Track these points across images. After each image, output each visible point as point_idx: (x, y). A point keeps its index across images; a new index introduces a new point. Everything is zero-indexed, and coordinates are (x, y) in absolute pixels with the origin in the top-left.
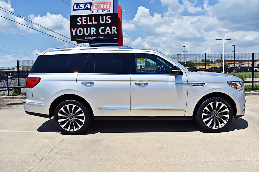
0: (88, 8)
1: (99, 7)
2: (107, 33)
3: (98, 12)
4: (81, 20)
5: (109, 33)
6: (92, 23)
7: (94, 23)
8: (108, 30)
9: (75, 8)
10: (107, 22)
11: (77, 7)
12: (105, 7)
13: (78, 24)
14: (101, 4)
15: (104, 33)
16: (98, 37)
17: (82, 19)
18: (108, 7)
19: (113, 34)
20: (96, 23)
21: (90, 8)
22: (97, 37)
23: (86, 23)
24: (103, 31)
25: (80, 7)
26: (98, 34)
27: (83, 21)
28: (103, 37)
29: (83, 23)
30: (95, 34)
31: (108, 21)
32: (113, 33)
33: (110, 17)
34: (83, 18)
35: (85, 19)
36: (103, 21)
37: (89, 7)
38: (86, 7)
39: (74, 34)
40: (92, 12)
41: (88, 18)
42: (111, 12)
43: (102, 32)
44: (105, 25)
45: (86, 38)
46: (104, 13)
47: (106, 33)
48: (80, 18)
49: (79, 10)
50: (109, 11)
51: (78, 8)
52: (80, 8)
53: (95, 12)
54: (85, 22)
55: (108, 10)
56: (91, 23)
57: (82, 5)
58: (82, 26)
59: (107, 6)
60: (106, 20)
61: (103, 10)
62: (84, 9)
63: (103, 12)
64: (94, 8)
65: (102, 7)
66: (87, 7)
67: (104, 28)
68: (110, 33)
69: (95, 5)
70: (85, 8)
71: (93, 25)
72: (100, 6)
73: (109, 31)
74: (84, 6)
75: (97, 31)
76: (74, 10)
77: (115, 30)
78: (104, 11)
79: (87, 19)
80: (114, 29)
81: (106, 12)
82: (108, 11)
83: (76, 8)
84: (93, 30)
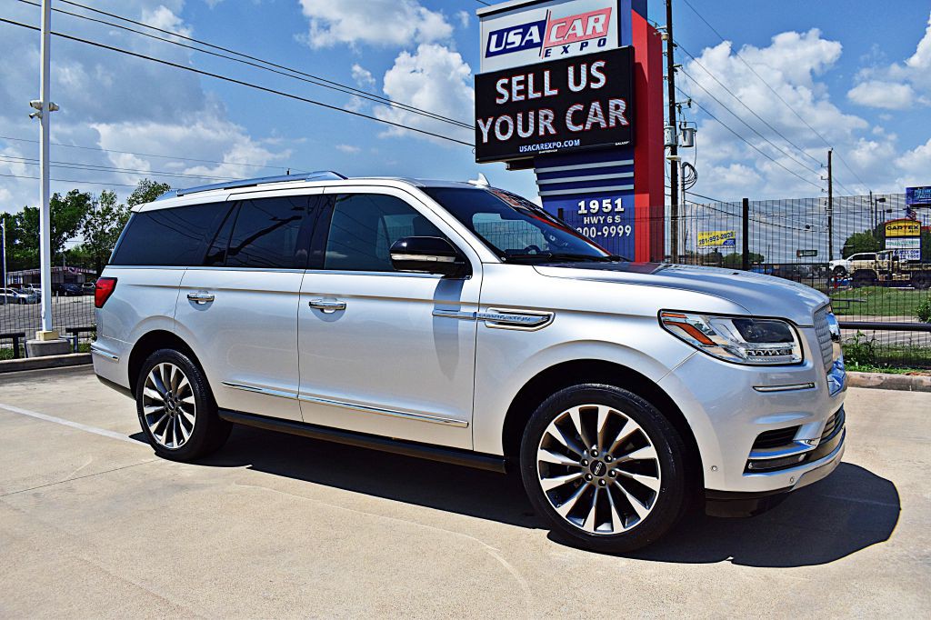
0: (532, 40)
1: (570, 32)
2: (593, 124)
3: (567, 52)
4: (508, 87)
5: (598, 124)
6: (543, 93)
7: (548, 92)
8: (596, 115)
9: (493, 49)
10: (593, 86)
11: (498, 44)
12: (589, 31)
13: (499, 101)
14: (575, 23)
15: (580, 127)
16: (563, 144)
17: (510, 82)
18: (599, 29)
19: (613, 128)
20: (555, 92)
21: (539, 41)
22: (559, 144)
23: (522, 98)
24: (580, 118)
25: (507, 44)
26: (563, 133)
27: (515, 88)
28: (577, 143)
29: (515, 98)
30: (552, 131)
31: (597, 81)
33: (602, 64)
34: (515, 79)
35: (519, 83)
36: (577, 83)
37: (536, 39)
38: (527, 38)
39: (485, 140)
40: (546, 56)
41: (531, 77)
42: (612, 44)
43: (575, 124)
44: (587, 96)
45: (523, 149)
46: (586, 51)
47: (588, 127)
48: (506, 81)
49: (505, 51)
50: (604, 44)
51: (501, 46)
52: (508, 47)
53: (556, 54)
54: (519, 93)
55: (600, 41)
56: (539, 95)
57: (515, 34)
58: (511, 108)
59: (596, 25)
60: (591, 79)
61: (582, 44)
62: (520, 48)
63: (581, 49)
64: (553, 39)
65: (579, 32)
66: (530, 38)
67: (579, 107)
68: (603, 125)
69: (555, 29)
70: (523, 44)
71: (544, 102)
72: (574, 29)
73: (601, 119)
74: (520, 36)
75: (559, 122)
76: (489, 54)
77: (620, 113)
78: (587, 43)
79: (525, 82)
80: (617, 107)
81: (593, 48)
82: (599, 45)
83: (497, 46)
84: (546, 117)
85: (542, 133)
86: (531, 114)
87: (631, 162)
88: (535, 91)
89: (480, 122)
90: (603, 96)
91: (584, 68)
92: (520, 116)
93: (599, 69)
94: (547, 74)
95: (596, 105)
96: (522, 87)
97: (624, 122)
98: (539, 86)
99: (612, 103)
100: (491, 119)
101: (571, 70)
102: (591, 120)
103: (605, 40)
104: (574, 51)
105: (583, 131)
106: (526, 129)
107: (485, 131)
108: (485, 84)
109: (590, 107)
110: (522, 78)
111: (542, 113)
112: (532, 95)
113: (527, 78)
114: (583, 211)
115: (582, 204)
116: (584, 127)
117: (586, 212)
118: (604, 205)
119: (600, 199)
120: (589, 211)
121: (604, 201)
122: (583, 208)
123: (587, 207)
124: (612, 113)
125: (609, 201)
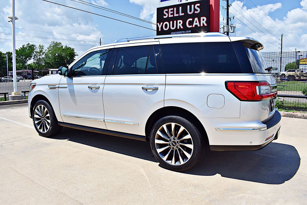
2: (195, 25)
3: (187, 0)
4: (168, 12)
5: (197, 25)
6: (179, 15)
7: (181, 14)
8: (196, 22)
10: (196, 12)
13: (165, 17)
15: (191, 26)
16: (185, 32)
17: (168, 10)
20: (183, 14)
23: (172, 16)
24: (191, 23)
26: (185, 28)
27: (170, 13)
28: (190, 31)
29: (170, 16)
30: (182, 27)
31: (197, 10)
32: (202, 25)
33: (199, 5)
34: (170, 10)
35: (171, 11)
36: (190, 11)
39: (160, 30)
41: (175, 9)
43: (189, 25)
44: (194, 16)
45: (172, 33)
47: (194, 26)
48: (167, 10)
53: (184, 1)
54: (171, 14)
56: (178, 15)
58: (168, 20)
60: (195, 10)
67: (191, 19)
68: (199, 25)
71: (179, 18)
73: (198, 24)
75: (184, 24)
76: (162, 1)
77: (204, 22)
79: (173, 11)
80: (203, 20)
84: (180, 23)
85: (178, 28)
86: (175, 22)
88: (176, 14)
89: (158, 24)
90: (199, 16)
91: (193, 6)
92: (171, 22)
93: (198, 6)
94: (180, 8)
95: (196, 19)
96: (172, 12)
97: (205, 25)
98: (178, 12)
99: (202, 18)
100: (162, 23)
101: (188, 7)
102: (195, 24)
105: (192, 27)
106: (173, 27)
107: (160, 27)
108: (160, 11)
109: (194, 19)
110: (172, 9)
111: (179, 21)
112: (175, 15)
113: (174, 9)
116: (192, 26)
124: (202, 22)
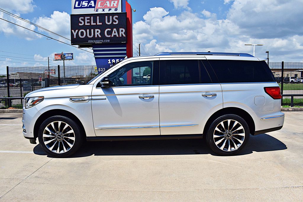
0: (91, 5)
1: (105, 5)
3: (104, 11)
4: (84, 20)
5: (116, 35)
7: (98, 24)
9: (77, 6)
10: (114, 23)
11: (79, 5)
12: (112, 5)
13: (80, 24)
14: (107, 2)
16: (104, 40)
18: (115, 5)
19: (120, 37)
20: (101, 24)
21: (94, 6)
22: (102, 41)
23: (89, 24)
25: (82, 5)
26: (103, 37)
27: (86, 21)
28: (109, 41)
29: (86, 24)
30: (100, 36)
31: (116, 22)
34: (86, 18)
35: (88, 19)
36: (109, 21)
37: (93, 5)
38: (90, 4)
39: (75, 37)
40: (97, 11)
41: (92, 18)
42: (119, 11)
43: (108, 34)
44: (112, 26)
45: (89, 41)
46: (111, 12)
48: (83, 18)
49: (81, 8)
50: (117, 10)
51: (80, 6)
52: (82, 6)
53: (100, 11)
55: (115, 9)
57: (85, 2)
58: (85, 27)
59: (114, 4)
60: (113, 21)
61: (109, 9)
62: (87, 7)
63: (109, 11)
64: (99, 6)
65: (108, 5)
66: (91, 4)
67: (110, 30)
69: (100, 3)
70: (88, 6)
72: (106, 4)
74: (87, 3)
75: (102, 33)
76: (75, 8)
77: (123, 33)
78: (111, 9)
80: (122, 31)
81: (113, 11)
82: (115, 10)
83: (78, 6)
84: (98, 32)
85: (96, 36)
86: (92, 30)
87: (126, 48)
88: (94, 23)
89: (73, 31)
90: (118, 27)
91: (111, 17)
92: (88, 30)
93: (116, 18)
94: (98, 17)
95: (115, 29)
96: (89, 21)
97: (124, 36)
98: (95, 21)
99: (121, 29)
100: (77, 31)
101: (106, 17)
102: (113, 34)
103: (117, 9)
104: (107, 11)
106: (90, 35)
107: (75, 34)
109: (113, 30)
111: (96, 30)
112: (92, 24)
113: (90, 18)
114: (110, 63)
115: (109, 60)
116: (111, 36)
117: (111, 63)
118: (117, 61)
119: (115, 59)
120: (112, 63)
121: (117, 60)
122: (110, 61)
123: (111, 61)
124: (120, 33)
125: (118, 60)
